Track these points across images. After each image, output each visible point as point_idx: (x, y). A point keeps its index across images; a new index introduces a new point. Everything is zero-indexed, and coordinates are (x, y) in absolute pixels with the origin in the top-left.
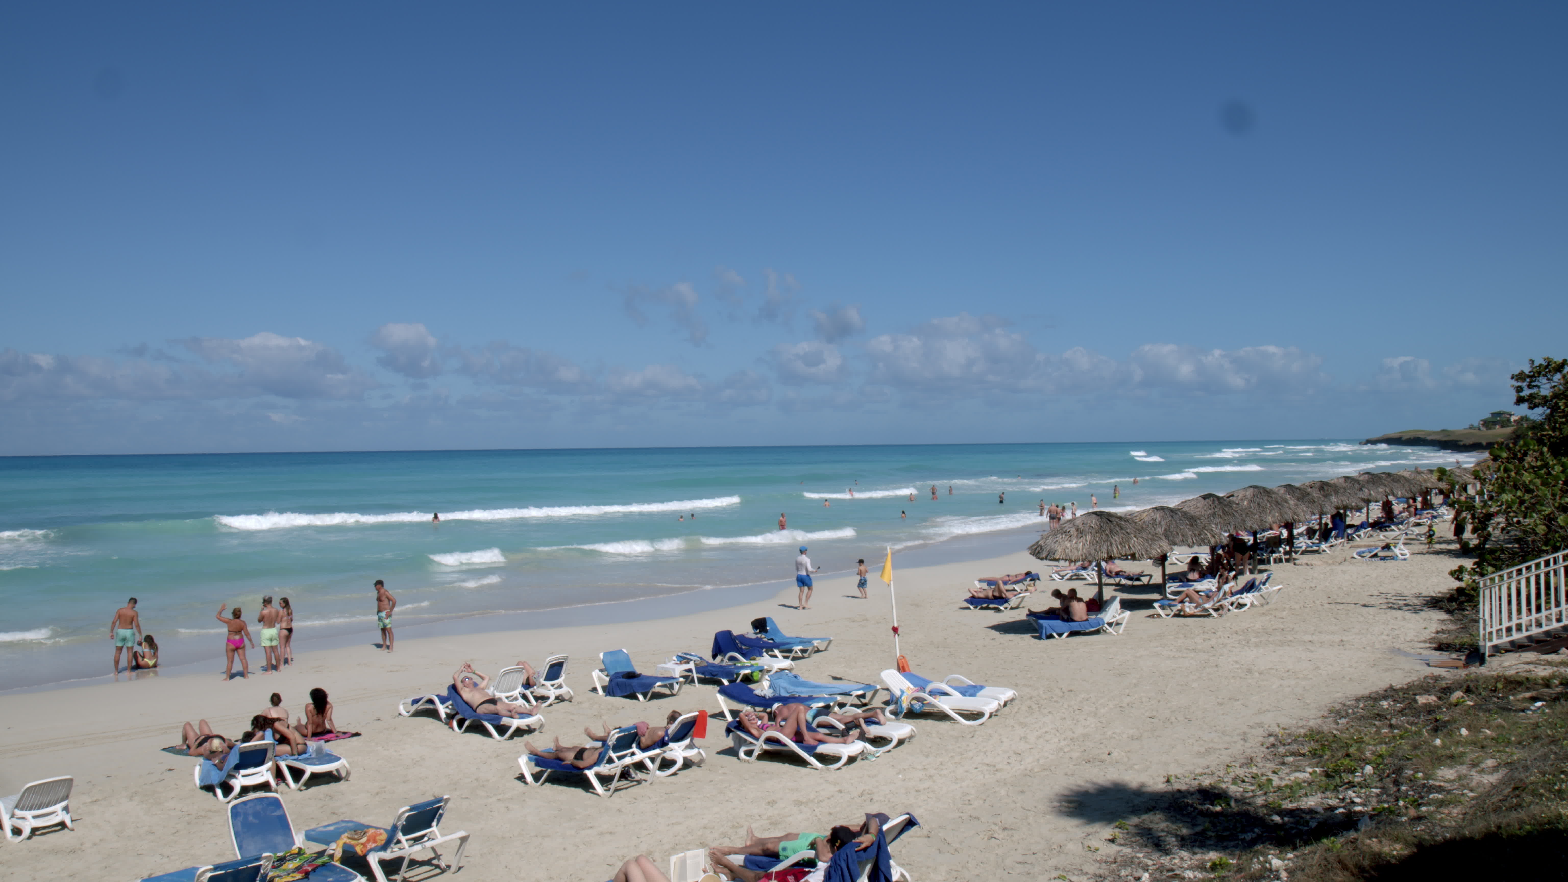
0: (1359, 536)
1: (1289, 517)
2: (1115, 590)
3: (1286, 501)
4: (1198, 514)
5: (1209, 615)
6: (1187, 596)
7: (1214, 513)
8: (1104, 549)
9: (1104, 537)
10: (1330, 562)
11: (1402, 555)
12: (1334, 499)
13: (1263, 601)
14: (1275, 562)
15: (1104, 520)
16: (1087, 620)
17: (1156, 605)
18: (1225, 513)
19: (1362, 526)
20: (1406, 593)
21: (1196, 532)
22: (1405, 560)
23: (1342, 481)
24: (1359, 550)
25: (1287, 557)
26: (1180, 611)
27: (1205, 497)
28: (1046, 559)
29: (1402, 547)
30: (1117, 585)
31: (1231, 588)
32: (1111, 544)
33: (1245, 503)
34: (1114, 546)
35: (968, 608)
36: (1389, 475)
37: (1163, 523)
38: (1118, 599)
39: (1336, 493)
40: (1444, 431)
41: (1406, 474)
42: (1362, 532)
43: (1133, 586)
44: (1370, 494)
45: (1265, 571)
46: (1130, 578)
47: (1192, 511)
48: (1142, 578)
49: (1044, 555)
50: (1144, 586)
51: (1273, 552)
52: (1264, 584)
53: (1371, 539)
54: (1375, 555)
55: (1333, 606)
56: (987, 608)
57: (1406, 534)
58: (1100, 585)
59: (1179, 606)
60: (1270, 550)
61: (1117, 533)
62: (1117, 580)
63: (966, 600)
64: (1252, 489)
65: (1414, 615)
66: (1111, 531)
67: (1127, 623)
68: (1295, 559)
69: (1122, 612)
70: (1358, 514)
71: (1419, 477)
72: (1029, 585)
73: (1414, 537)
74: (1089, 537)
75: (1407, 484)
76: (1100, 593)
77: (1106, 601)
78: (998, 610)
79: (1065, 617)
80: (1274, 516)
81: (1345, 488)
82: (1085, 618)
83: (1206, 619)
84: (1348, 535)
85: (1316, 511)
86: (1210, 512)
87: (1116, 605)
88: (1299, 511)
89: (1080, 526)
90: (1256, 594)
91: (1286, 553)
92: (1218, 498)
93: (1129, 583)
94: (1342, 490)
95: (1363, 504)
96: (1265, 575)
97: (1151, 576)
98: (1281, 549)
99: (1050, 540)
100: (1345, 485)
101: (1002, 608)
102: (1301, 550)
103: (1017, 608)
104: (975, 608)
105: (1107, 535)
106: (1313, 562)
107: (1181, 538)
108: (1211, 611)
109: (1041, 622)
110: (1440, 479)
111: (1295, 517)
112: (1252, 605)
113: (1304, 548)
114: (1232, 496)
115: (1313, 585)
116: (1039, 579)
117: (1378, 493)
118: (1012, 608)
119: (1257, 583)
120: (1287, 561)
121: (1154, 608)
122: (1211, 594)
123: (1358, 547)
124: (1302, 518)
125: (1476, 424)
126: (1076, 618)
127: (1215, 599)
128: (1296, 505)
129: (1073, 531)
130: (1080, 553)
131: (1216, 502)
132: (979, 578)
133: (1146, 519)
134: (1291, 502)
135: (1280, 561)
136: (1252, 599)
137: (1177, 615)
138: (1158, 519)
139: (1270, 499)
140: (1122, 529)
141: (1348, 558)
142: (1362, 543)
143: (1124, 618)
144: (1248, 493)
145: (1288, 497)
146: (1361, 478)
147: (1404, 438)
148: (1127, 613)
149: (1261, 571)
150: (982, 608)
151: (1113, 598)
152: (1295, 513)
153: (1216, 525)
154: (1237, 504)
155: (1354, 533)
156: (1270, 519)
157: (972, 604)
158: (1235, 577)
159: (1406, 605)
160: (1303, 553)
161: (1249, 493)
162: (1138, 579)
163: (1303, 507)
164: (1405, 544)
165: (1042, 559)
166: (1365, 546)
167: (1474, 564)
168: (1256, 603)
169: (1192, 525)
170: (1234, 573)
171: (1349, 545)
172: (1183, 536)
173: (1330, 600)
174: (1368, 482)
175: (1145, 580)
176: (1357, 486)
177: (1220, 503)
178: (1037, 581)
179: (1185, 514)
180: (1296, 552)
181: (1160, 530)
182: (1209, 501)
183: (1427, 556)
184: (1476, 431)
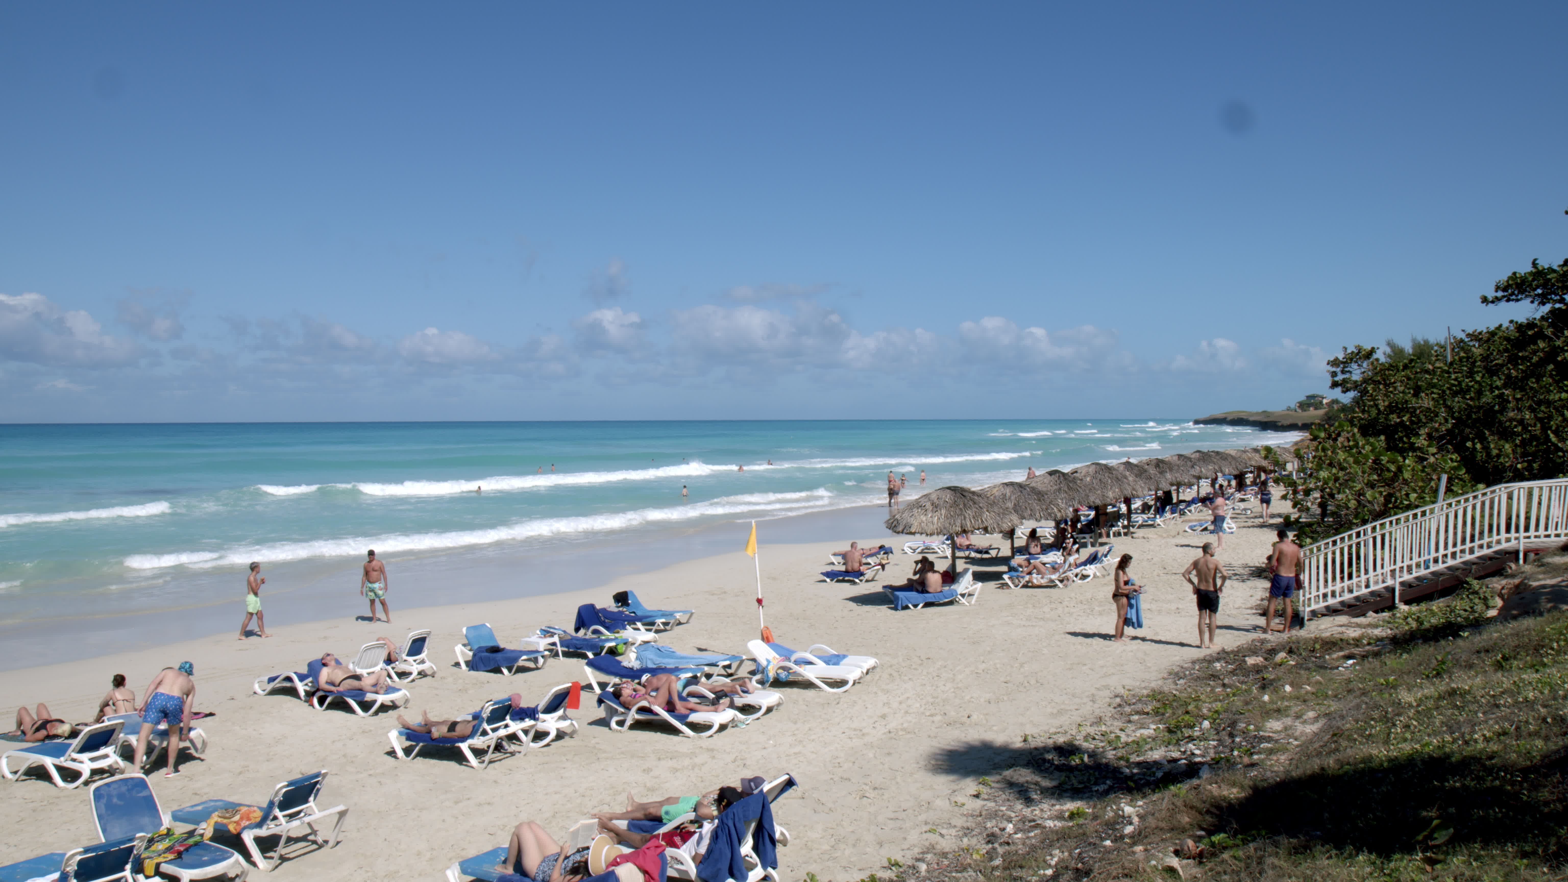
0: (1190, 511)
1: (1128, 492)
2: (966, 563)
3: (1126, 477)
4: (1044, 489)
5: (1055, 586)
6: (1035, 568)
7: (1060, 489)
8: (958, 523)
9: (958, 511)
10: (1165, 535)
11: (1229, 528)
12: (1168, 476)
13: (1105, 573)
14: (1114, 535)
15: (958, 495)
16: (941, 592)
17: (1006, 577)
18: (1070, 488)
19: (1193, 501)
20: (1234, 563)
21: (1044, 507)
22: (1232, 533)
23: (1175, 458)
24: (1190, 524)
25: (1126, 530)
26: (1028, 582)
27: (1051, 473)
28: (902, 532)
29: (1230, 521)
30: (967, 558)
31: (1075, 560)
32: (965, 518)
33: (1088, 479)
34: (968, 520)
35: (825, 581)
36: (1217, 453)
37: (1013, 498)
38: (971, 571)
39: (1171, 470)
40: (1264, 412)
41: (1233, 453)
42: (1192, 508)
43: (982, 559)
44: (1201, 471)
45: (1105, 544)
46: (979, 551)
47: (1040, 487)
48: (991, 551)
49: (900, 529)
50: (992, 558)
51: (1112, 526)
52: (1106, 556)
53: (1201, 514)
54: (1206, 529)
55: (1169, 577)
56: (843, 581)
57: (1234, 509)
58: (954, 558)
59: (1027, 578)
60: (1109, 524)
61: (970, 507)
62: (967, 553)
63: (822, 573)
64: (1094, 466)
65: (1241, 584)
66: (965, 505)
67: (979, 594)
68: (1133, 533)
69: (974, 584)
70: (1189, 490)
71: (1244, 456)
72: (883, 559)
73: (1239, 512)
74: (943, 512)
75: (1233, 463)
76: (954, 565)
77: (959, 573)
78: (854, 583)
79: (920, 589)
80: (1114, 492)
81: (1178, 466)
82: (939, 590)
83: (1052, 590)
84: (1181, 510)
85: (1153, 487)
86: (1055, 487)
87: (969, 577)
88: (1138, 487)
89: (935, 500)
90: (1098, 565)
91: (1124, 527)
92: (1063, 474)
93: (979, 556)
94: (1176, 468)
95: (1195, 481)
96: (1107, 548)
97: (999, 549)
98: (1119, 524)
99: (906, 515)
100: (1179, 462)
101: (857, 580)
102: (1138, 524)
103: (872, 580)
104: (832, 580)
105: (961, 509)
106: (1150, 536)
107: (1029, 512)
108: (1058, 582)
109: (897, 593)
110: (1266, 458)
111: (1134, 492)
112: (1095, 576)
113: (1140, 522)
114: (1076, 472)
115: (1150, 557)
116: (892, 552)
117: (1208, 470)
118: (867, 581)
119: (1099, 555)
120: (1126, 534)
121: (1003, 579)
122: (1057, 566)
123: (1190, 521)
124: (1140, 493)
125: (1293, 406)
126: (930, 590)
127: (1061, 571)
128: (1135, 481)
129: (928, 505)
130: (935, 526)
131: (1062, 478)
132: (833, 552)
133: (997, 494)
134: (1131, 479)
135: (1119, 534)
136: (1095, 570)
137: (1025, 586)
138: (1008, 494)
139: (1111, 476)
140: (975, 503)
141: (1181, 532)
142: (1193, 518)
143: (976, 589)
144: (1090, 470)
145: (1128, 473)
146: (1193, 456)
147: (1229, 418)
148: (980, 584)
149: (1102, 544)
150: (838, 581)
151: (966, 571)
152: (1134, 489)
153: (1062, 499)
154: (1081, 480)
155: (1186, 508)
156: (1110, 494)
157: (828, 577)
158: (1078, 551)
159: (1235, 575)
160: (1140, 527)
161: (1092, 470)
162: (987, 552)
163: (1141, 483)
164: (1232, 518)
165: (898, 533)
166: (1196, 520)
167: (1294, 536)
168: (1098, 574)
169: (1039, 500)
170: (1077, 546)
171: (1181, 520)
172: (1031, 510)
173: (1165, 571)
174: (1199, 460)
175: (993, 553)
176: (1189, 463)
177: (1065, 479)
178: (890, 555)
179: (1033, 489)
180: (1133, 527)
181: (1010, 505)
182: (1054, 477)
183: (1251, 529)
184: (1293, 413)
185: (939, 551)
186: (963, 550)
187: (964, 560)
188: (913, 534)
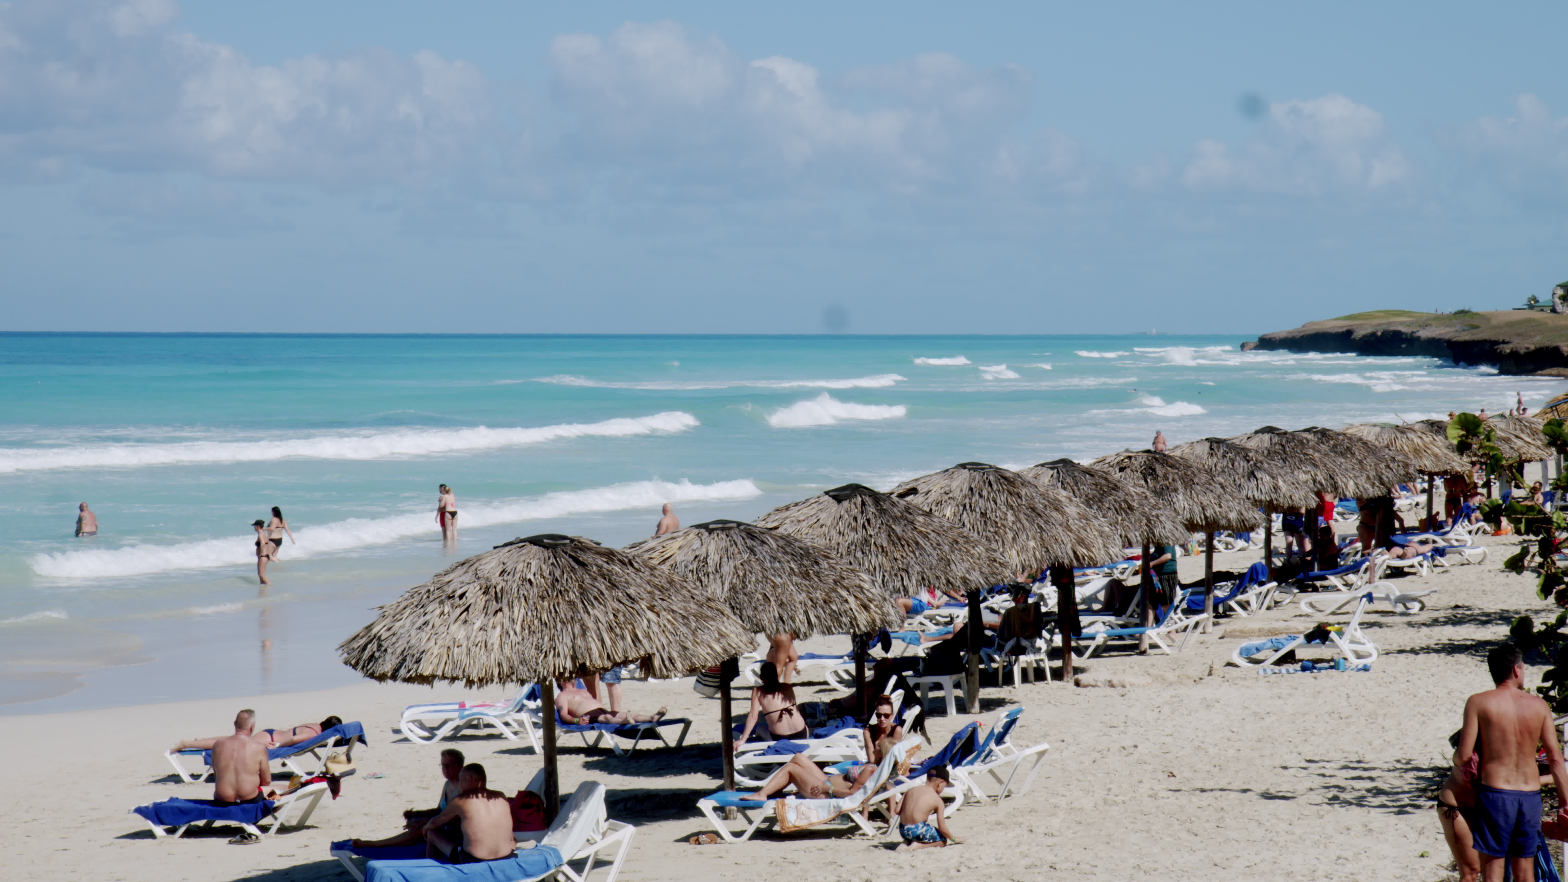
0: (1244, 606)
1: (1064, 552)
2: (588, 766)
3: (1057, 507)
4: (821, 543)
5: (855, 829)
6: (792, 779)
7: (866, 541)
8: (564, 648)
9: (563, 608)
10: (1171, 676)
11: (1359, 656)
12: (1181, 500)
13: (998, 790)
14: (1025, 679)
15: (564, 560)
16: (512, 855)
17: (705, 805)
18: (895, 539)
19: (1252, 577)
20: (1372, 758)
21: (819, 595)
22: (1366, 669)
23: (1203, 449)
24: (1245, 643)
25: (1058, 663)
26: (772, 820)
27: (839, 495)
28: (394, 677)
29: (1359, 634)
30: (590, 751)
31: (911, 752)
32: (584, 630)
33: (949, 512)
34: (592, 634)
35: (149, 835)
36: (1324, 434)
37: (727, 568)
38: (599, 795)
39: (1189, 483)
40: (1462, 313)
41: (1369, 435)
42: (1252, 594)
43: (637, 755)
44: (1276, 488)
45: (1000, 703)
46: (625, 730)
48: (662, 730)
49: (387, 665)
50: (666, 751)
51: (1020, 650)
52: (1000, 739)
53: (1274, 613)
54: (1289, 658)
55: (1183, 799)
56: (208, 832)
57: (1370, 597)
58: (552, 751)
59: (769, 808)
60: (1009, 645)
61: (600, 598)
62: (591, 736)
63: (140, 811)
64: (965, 473)
65: (1393, 818)
66: (583, 591)
67: (627, 860)
68: (1077, 670)
69: (613, 829)
70: (1241, 543)
71: (1402, 442)
72: (333, 759)
73: (1386, 606)
74: (519, 612)
75: (1370, 461)
76: (550, 773)
77: (566, 799)
78: (239, 835)
79: (447, 849)
80: (1024, 549)
81: (1209, 472)
82: (505, 849)
83: (842, 843)
84: (1218, 601)
85: (1135, 536)
86: (851, 536)
87: (596, 806)
88: (1092, 536)
89: (495, 579)
90: (978, 766)
91: (1053, 654)
92: (877, 497)
93: (626, 744)
94: (1204, 477)
95: (1258, 516)
96: (1000, 716)
97: (687, 723)
98: (1040, 643)
99: (406, 624)
100: (1211, 462)
101: (251, 829)
102: (1093, 644)
103: (300, 827)
104: (171, 831)
105: (571, 603)
106: (1128, 679)
107: (774, 610)
108: (861, 820)
109: (376, 864)
110: (1462, 448)
111: (1082, 551)
112: (969, 801)
113: (1100, 640)
114: (913, 491)
115: (1128, 743)
116: (361, 740)
117: (1296, 484)
118: (284, 830)
119: (982, 737)
120: (1058, 674)
121: (700, 813)
122: (856, 771)
123: (1244, 634)
124: (1099, 554)
125: (1545, 298)
126: (479, 853)
127: (871, 785)
128: (1083, 517)
129: (474, 595)
130: (495, 655)
131: (871, 509)
132: (176, 744)
133: (679, 557)
134: (1071, 511)
135: (1040, 675)
136: (969, 782)
137: (765, 834)
138: (713, 559)
139: (1013, 501)
140: (613, 585)
141: (1218, 666)
142: (1255, 625)
143: (618, 843)
144: (955, 484)
145: (1063, 495)
146: (1252, 444)
147: (1359, 334)
148: (628, 830)
149: (989, 705)
150: (191, 833)
151: (588, 788)
152: (1081, 542)
153: (872, 572)
154: (929, 514)
155: (1232, 595)
156: (1013, 557)
157: (160, 821)
158: (918, 725)
159: (1379, 792)
160: (1098, 653)
161: (961, 482)
162: (651, 734)
163: (1102, 523)
164: (1367, 625)
165: (382, 678)
166: (1261, 632)
167: (1546, 678)
168: (978, 793)
169: (806, 575)
170: (917, 710)
171: (1220, 630)
172: (781, 605)
173: (1173, 783)
174: (1270, 454)
175: (670, 735)
176: (1242, 465)
177: (882, 511)
178: (358, 746)
179: (787, 541)
180: (1080, 652)
181: (718, 590)
182: (851, 507)
183: (1422, 657)
184: (1546, 316)
185: (507, 732)
186: (580, 729)
187: (582, 758)
188: (427, 680)
